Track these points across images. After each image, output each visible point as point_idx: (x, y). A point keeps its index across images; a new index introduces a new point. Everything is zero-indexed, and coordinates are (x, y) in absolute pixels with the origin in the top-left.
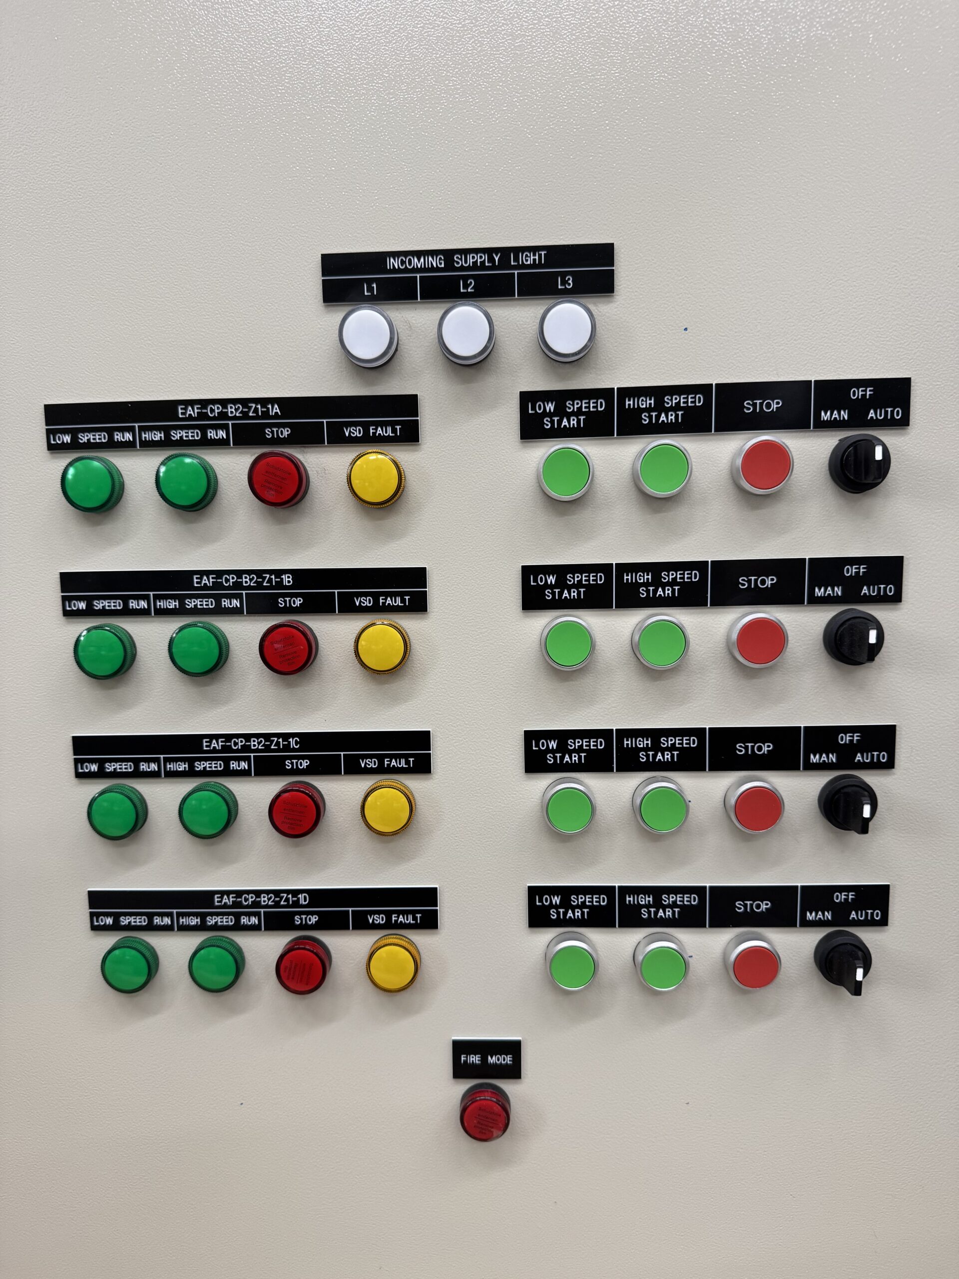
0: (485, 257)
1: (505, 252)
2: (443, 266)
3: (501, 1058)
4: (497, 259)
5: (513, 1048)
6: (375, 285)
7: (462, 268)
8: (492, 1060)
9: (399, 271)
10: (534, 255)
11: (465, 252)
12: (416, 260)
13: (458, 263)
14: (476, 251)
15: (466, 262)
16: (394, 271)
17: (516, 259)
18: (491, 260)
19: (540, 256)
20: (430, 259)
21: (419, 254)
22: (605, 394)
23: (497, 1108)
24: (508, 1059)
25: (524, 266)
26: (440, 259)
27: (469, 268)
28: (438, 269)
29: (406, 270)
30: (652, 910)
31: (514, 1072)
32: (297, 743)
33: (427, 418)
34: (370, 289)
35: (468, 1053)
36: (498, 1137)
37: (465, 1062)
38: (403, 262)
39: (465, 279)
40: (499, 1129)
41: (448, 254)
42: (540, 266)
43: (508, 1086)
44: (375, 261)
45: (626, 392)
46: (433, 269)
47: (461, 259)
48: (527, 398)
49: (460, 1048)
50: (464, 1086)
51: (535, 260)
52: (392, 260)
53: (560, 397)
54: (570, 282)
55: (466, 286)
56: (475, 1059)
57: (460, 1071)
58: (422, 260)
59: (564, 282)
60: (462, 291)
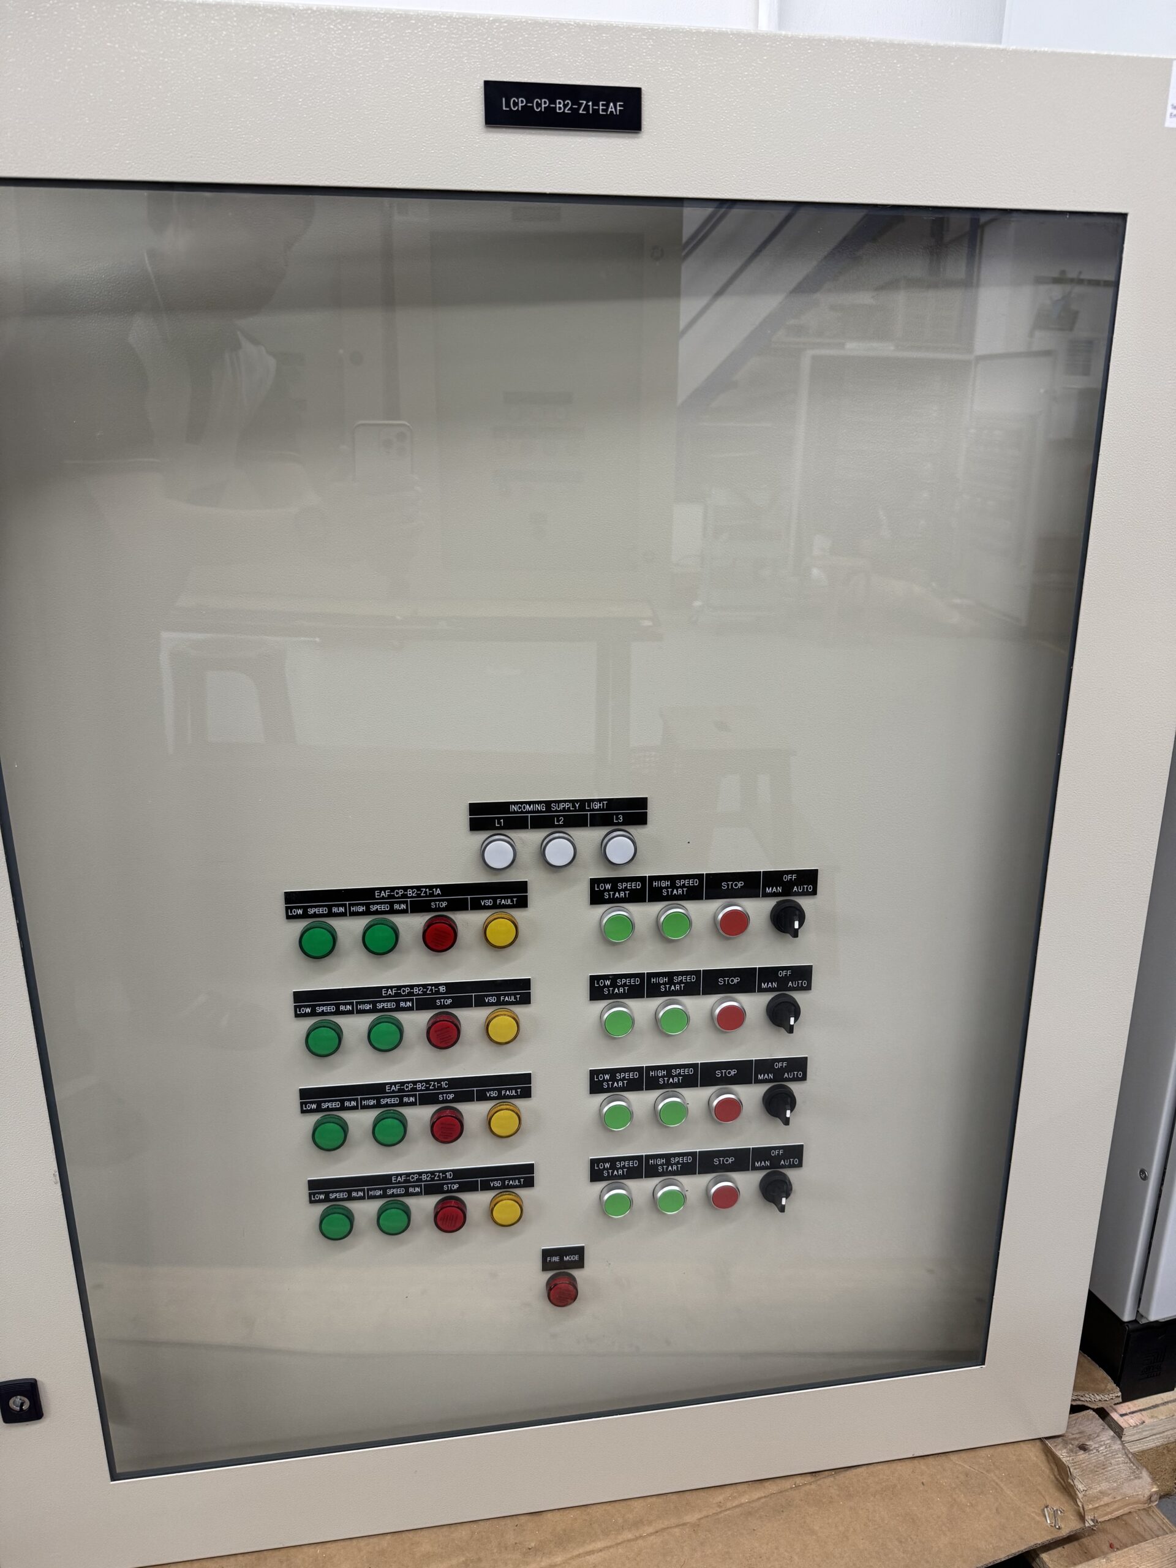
0: (570, 805)
1: (582, 802)
2: (544, 810)
3: (572, 1257)
4: (577, 806)
5: (580, 1251)
6: (502, 821)
7: (556, 811)
8: (566, 1259)
9: (517, 812)
10: (600, 804)
11: (559, 802)
12: (528, 806)
13: (554, 808)
14: (565, 801)
15: (559, 808)
16: (515, 812)
17: (589, 806)
18: (574, 806)
19: (603, 804)
20: (537, 806)
21: (530, 803)
22: (642, 879)
23: (571, 1287)
24: (576, 1258)
25: (593, 810)
26: (543, 806)
27: (560, 811)
28: (541, 812)
29: (522, 812)
30: (665, 1167)
31: (580, 1264)
32: (446, 1084)
33: (532, 895)
34: (499, 823)
35: (551, 1256)
36: (570, 1304)
37: (550, 1261)
38: (520, 808)
39: (558, 816)
40: (572, 1299)
41: (548, 804)
42: (603, 810)
43: (576, 1273)
44: (503, 807)
45: (653, 878)
46: (538, 812)
47: (556, 806)
48: (594, 882)
49: (546, 1253)
50: (549, 1274)
51: (600, 806)
52: (513, 806)
53: (614, 881)
54: (621, 818)
55: (558, 821)
56: (556, 1259)
57: (546, 1266)
58: (532, 806)
59: (617, 819)
60: (556, 823)
